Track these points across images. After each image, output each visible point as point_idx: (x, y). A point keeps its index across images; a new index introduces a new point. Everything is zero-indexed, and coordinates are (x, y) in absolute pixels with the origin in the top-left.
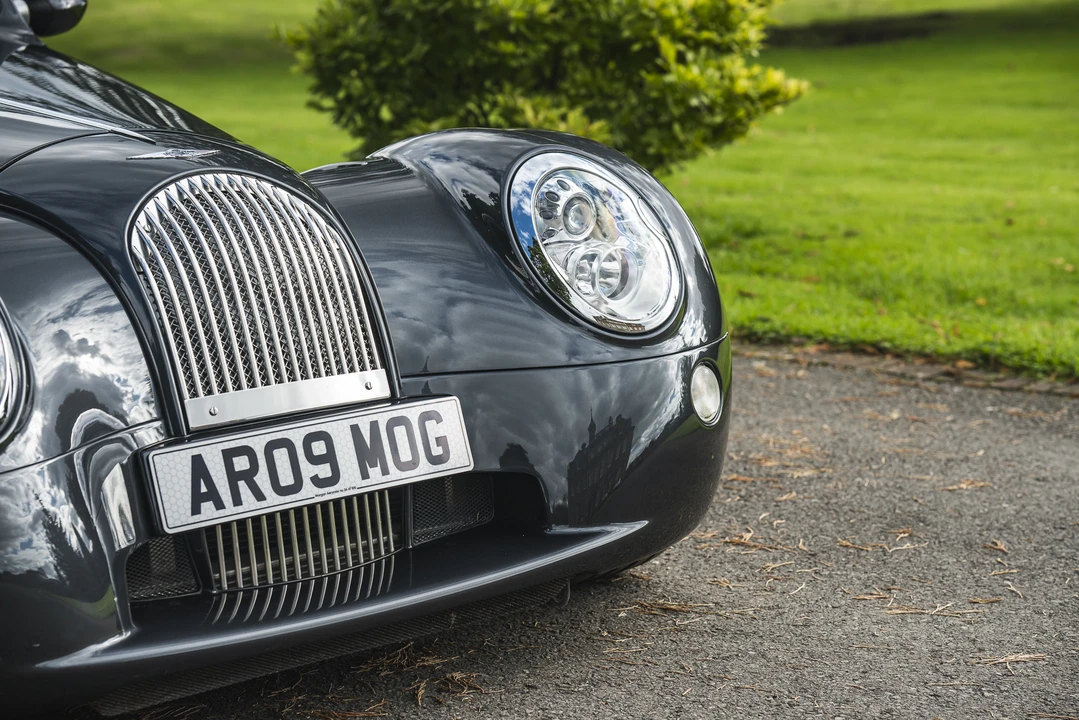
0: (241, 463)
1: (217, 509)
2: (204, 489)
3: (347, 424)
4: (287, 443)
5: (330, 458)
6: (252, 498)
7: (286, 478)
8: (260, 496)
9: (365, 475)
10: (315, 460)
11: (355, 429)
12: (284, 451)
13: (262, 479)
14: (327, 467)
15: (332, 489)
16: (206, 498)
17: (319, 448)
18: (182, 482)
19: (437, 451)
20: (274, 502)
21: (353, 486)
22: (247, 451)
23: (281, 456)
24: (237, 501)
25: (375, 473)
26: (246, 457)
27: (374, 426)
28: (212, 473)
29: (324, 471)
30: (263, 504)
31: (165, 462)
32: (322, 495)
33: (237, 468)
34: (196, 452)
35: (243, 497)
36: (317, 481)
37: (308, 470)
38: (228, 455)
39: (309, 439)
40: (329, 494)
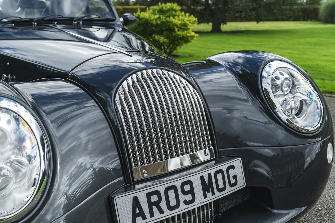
0: (154, 198)
1: (143, 220)
2: (138, 211)
3: (199, 176)
4: (174, 188)
5: (192, 191)
6: (159, 213)
7: (173, 203)
8: (161, 212)
9: (205, 197)
10: (185, 193)
11: (202, 178)
12: (173, 191)
13: (163, 204)
14: (190, 195)
15: (192, 205)
16: (138, 215)
17: (187, 188)
18: (128, 209)
19: (233, 181)
20: (168, 214)
21: (200, 202)
22: (157, 193)
23: (171, 193)
24: (152, 215)
25: (209, 195)
26: (156, 195)
27: (210, 175)
28: (141, 204)
29: (189, 197)
30: (163, 215)
31: (121, 201)
32: (188, 208)
33: (152, 201)
34: (135, 195)
35: (155, 213)
36: (186, 202)
37: (182, 198)
38: (149, 195)
39: (183, 184)
40: (191, 207)
